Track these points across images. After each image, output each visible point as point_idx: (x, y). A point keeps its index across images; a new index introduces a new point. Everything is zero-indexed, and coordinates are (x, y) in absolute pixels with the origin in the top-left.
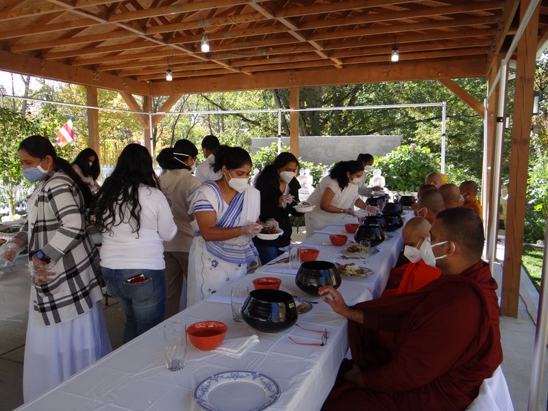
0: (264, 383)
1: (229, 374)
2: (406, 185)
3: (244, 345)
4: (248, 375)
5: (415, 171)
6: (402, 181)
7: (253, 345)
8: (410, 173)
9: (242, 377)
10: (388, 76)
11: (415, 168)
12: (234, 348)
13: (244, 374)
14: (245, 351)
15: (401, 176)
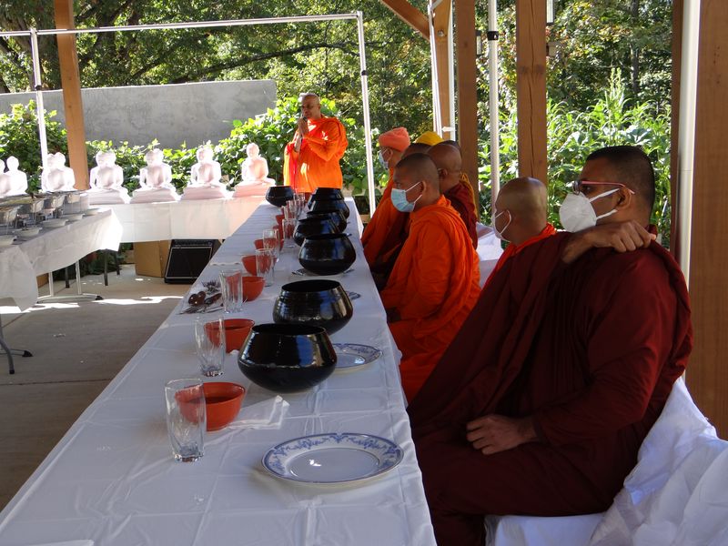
0: (360, 443)
1: (296, 443)
3: (273, 412)
4: (325, 439)
7: (286, 410)
9: (316, 443)
12: (261, 417)
13: (319, 439)
14: (281, 418)
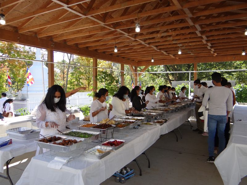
2: (240, 100)
5: (244, 95)
6: (239, 98)
8: (242, 95)
10: (235, 59)
11: (244, 93)
15: (238, 96)
